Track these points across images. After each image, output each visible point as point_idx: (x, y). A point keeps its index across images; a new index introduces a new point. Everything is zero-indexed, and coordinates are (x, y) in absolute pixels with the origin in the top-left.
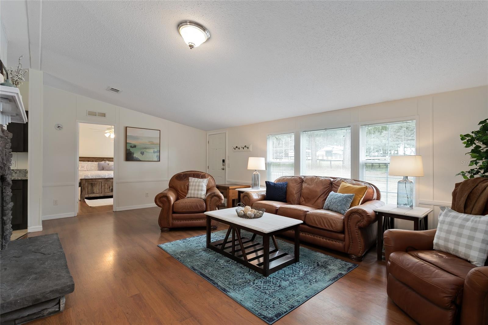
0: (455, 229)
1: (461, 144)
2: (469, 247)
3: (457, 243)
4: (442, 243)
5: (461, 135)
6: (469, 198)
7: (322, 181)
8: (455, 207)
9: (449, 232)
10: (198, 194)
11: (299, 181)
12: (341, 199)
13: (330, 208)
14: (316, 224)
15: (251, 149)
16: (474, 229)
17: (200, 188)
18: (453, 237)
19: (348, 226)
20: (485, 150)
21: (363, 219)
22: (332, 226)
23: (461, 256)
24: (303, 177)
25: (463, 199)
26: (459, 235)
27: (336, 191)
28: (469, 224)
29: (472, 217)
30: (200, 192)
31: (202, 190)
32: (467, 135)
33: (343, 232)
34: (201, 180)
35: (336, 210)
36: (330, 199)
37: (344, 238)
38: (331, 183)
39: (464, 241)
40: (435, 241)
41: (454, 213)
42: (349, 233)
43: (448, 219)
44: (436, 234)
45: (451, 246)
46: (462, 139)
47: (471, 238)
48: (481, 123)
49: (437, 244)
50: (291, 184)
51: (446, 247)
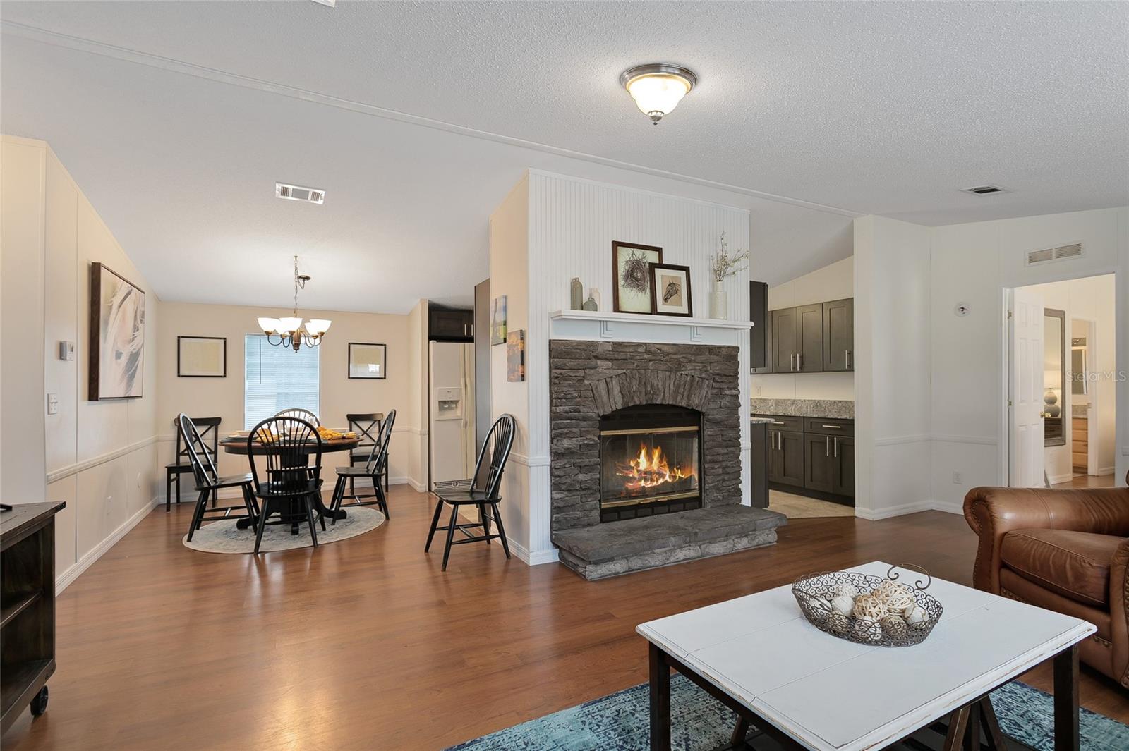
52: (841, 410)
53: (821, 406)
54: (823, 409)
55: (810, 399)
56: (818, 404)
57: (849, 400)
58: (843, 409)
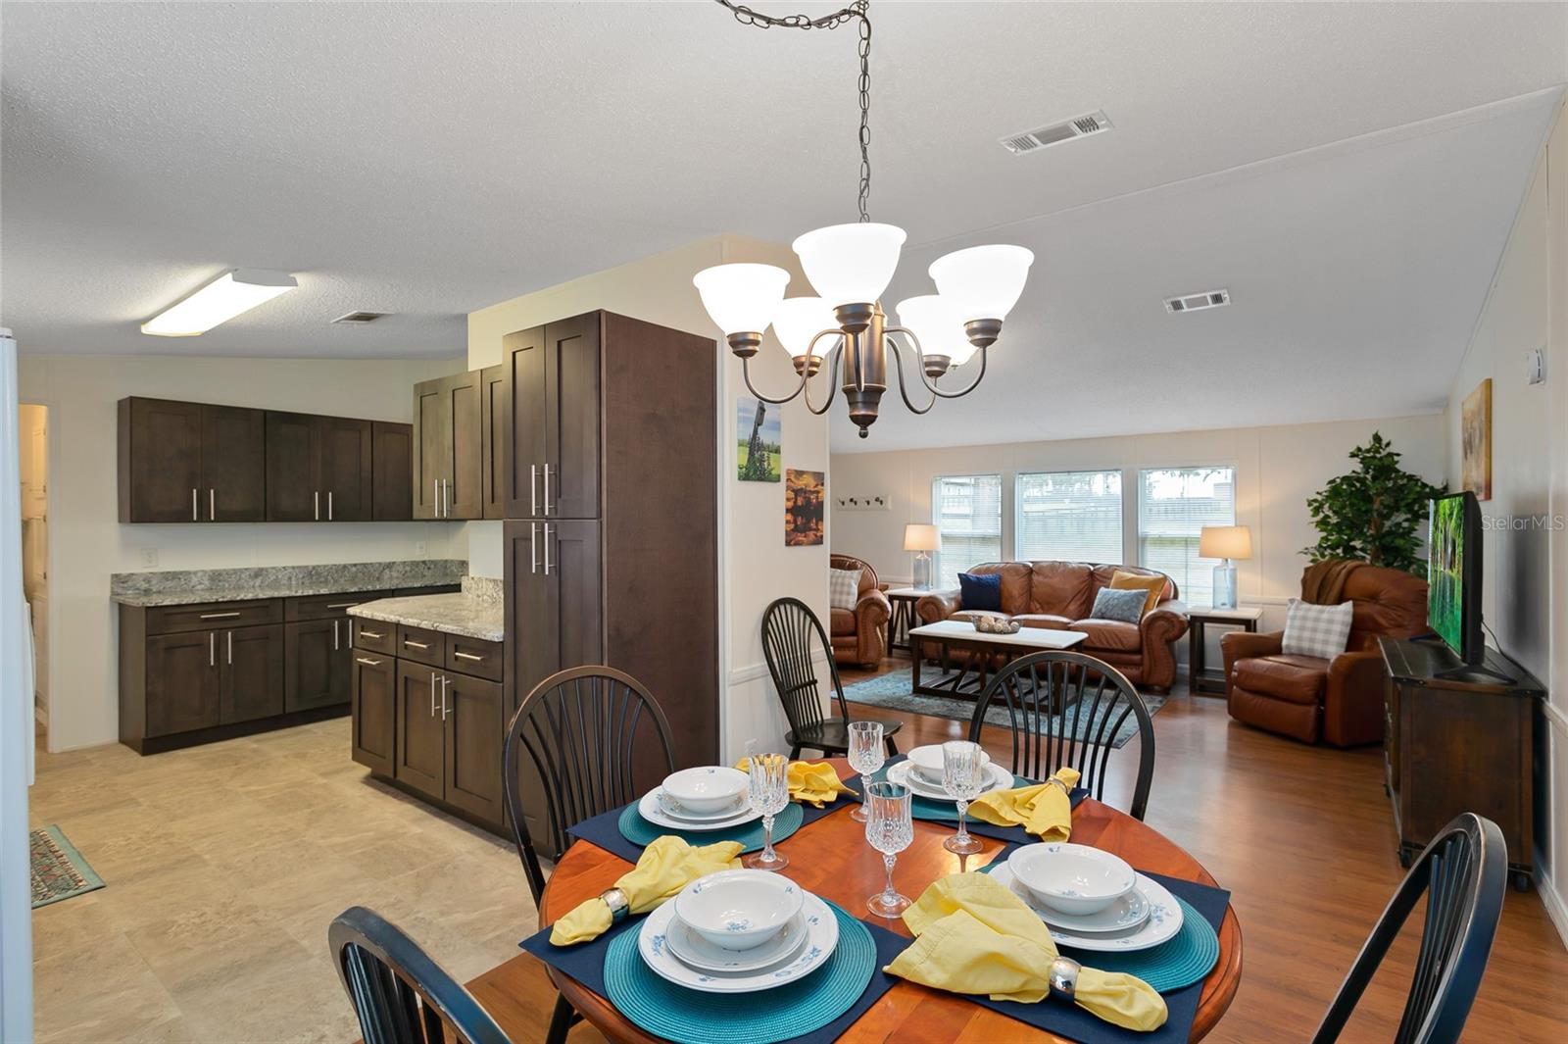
0: (1309, 624)
1: (1309, 511)
2: (1325, 642)
3: (1312, 640)
4: (1293, 643)
5: (1308, 500)
6: (1322, 586)
7: (1074, 571)
8: (1306, 598)
9: (1302, 628)
10: (840, 601)
11: (1024, 571)
12: (1127, 598)
13: (1108, 614)
14: (1092, 642)
15: (889, 504)
16: (1330, 621)
17: (845, 589)
18: (1307, 634)
19: (1147, 641)
20: (1335, 521)
21: (1174, 626)
22: (1121, 642)
23: (1316, 655)
24: (1031, 565)
25: (1316, 587)
26: (1315, 630)
27: (1107, 587)
28: (1325, 616)
29: (1327, 608)
30: (844, 597)
31: (848, 594)
32: (1315, 501)
33: (1139, 651)
34: (848, 573)
35: (1119, 617)
36: (1104, 600)
37: (1142, 660)
38: (1091, 574)
39: (1320, 636)
40: (1284, 642)
41: (1306, 606)
42: (1149, 653)
43: (1300, 613)
44: (1286, 634)
45: (1305, 645)
46: (1309, 505)
47: (1328, 632)
48: (1330, 482)
49: (1288, 647)
50: (1008, 578)
51: (1300, 649)
52: (356, 577)
53: (319, 574)
54: (323, 579)
55: (295, 565)
56: (312, 574)
57: (369, 562)
58: (360, 575)
